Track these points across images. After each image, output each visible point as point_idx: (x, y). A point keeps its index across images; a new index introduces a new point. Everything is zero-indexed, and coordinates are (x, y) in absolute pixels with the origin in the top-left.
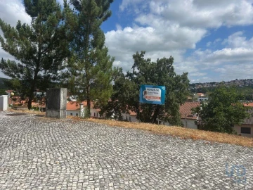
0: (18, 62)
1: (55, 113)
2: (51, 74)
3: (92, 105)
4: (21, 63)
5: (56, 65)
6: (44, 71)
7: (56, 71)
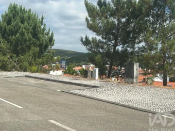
0: (99, 38)
1: (131, 80)
2: (129, 49)
3: (168, 79)
4: (101, 39)
5: (134, 38)
6: (121, 46)
7: (134, 46)
